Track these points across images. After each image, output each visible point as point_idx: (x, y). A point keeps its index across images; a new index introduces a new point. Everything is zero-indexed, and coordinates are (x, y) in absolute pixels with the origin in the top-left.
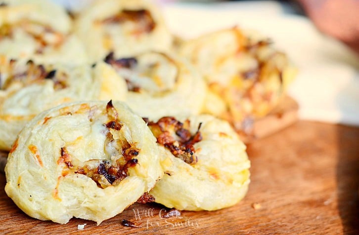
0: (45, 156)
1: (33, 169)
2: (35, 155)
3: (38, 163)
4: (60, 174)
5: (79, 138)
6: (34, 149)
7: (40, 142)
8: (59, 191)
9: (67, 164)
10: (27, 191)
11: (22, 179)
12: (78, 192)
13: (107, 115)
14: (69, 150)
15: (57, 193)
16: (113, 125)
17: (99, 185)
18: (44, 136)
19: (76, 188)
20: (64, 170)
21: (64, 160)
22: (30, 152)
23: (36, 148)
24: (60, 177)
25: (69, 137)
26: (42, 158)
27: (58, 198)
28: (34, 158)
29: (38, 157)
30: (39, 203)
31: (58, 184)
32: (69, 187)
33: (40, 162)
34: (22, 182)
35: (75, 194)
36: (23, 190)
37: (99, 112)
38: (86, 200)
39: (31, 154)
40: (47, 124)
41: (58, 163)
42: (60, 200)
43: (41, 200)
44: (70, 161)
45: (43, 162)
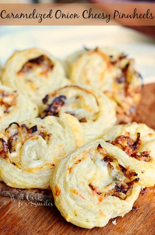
0: (83, 193)
1: (81, 204)
2: (78, 195)
3: (83, 199)
4: (97, 201)
5: (95, 174)
6: (76, 192)
7: (75, 186)
8: (103, 211)
9: (98, 193)
10: (83, 218)
11: (77, 211)
12: (113, 208)
13: (99, 153)
14: (94, 184)
15: (102, 213)
16: (108, 159)
17: (120, 198)
18: (75, 181)
19: (110, 206)
20: (98, 197)
21: (96, 192)
22: (74, 194)
23: (76, 191)
24: (99, 202)
25: (89, 176)
26: (82, 195)
27: (104, 215)
28: (78, 198)
29: (80, 195)
30: (94, 222)
31: (100, 207)
32: (106, 206)
33: (83, 198)
34: (78, 213)
35: (112, 209)
36: (80, 217)
37: (93, 152)
38: (119, 210)
39: (75, 195)
40: (73, 173)
41: (94, 195)
42: (106, 216)
43: (94, 220)
44: (99, 191)
45: (85, 197)
